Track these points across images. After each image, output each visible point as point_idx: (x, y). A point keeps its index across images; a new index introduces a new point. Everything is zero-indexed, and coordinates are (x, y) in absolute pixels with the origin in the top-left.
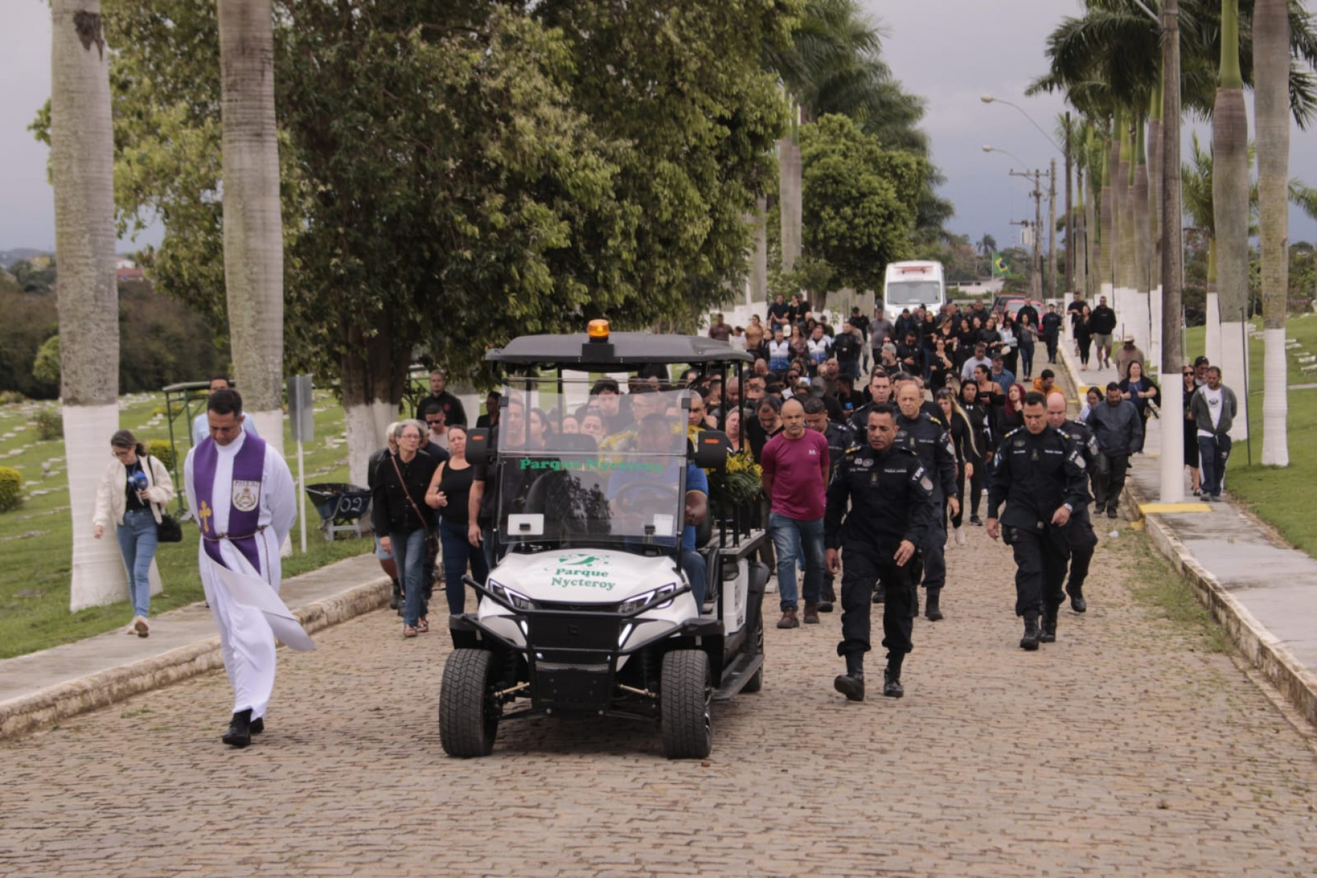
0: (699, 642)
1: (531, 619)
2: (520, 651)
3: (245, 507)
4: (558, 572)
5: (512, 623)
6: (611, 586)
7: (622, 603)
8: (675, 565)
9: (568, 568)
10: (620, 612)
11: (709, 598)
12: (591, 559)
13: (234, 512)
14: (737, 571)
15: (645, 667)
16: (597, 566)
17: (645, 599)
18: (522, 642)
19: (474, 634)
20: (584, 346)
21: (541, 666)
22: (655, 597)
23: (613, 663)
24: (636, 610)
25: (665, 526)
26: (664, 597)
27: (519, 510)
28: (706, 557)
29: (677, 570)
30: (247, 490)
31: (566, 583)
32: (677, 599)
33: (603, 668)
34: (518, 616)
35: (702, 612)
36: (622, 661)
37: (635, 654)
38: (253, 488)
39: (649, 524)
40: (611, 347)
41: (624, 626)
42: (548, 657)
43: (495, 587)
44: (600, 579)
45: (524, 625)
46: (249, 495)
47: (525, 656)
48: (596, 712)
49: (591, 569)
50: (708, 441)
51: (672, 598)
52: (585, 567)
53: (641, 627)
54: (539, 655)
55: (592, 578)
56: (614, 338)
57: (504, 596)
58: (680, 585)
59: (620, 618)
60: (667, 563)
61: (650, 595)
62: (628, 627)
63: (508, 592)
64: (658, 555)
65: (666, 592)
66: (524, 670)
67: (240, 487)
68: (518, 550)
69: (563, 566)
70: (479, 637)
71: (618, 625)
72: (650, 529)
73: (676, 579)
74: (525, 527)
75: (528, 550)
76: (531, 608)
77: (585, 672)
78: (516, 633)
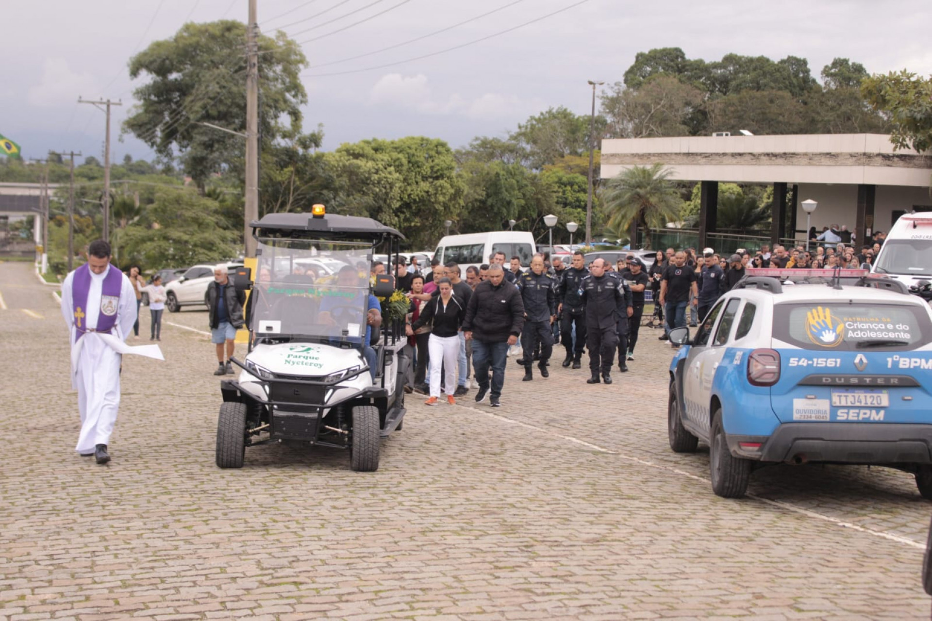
0: (372, 401)
1: (272, 384)
2: (263, 404)
3: (108, 313)
4: (289, 356)
5: (259, 387)
6: (321, 366)
7: (327, 376)
8: (359, 354)
9: (295, 354)
10: (325, 382)
11: (378, 375)
12: (309, 349)
13: (101, 315)
14: (391, 360)
15: (339, 416)
16: (312, 353)
17: (341, 375)
18: (265, 398)
19: (236, 392)
20: (310, 220)
21: (276, 413)
22: (347, 374)
23: (321, 413)
24: (335, 381)
25: (355, 331)
26: (352, 374)
27: (266, 318)
28: (377, 351)
29: (361, 358)
30: (110, 302)
31: (293, 363)
32: (360, 375)
33: (314, 415)
34: (263, 382)
35: (374, 384)
36: (326, 412)
37: (334, 408)
38: (114, 301)
39: (345, 329)
40: (326, 221)
41: (328, 390)
42: (281, 408)
43: (250, 365)
44: (314, 361)
45: (267, 388)
46: (110, 306)
47: (267, 407)
48: (309, 442)
49: (309, 355)
50: (382, 280)
51: (357, 374)
52: (305, 354)
53: (338, 391)
54: (275, 407)
55: (309, 361)
56: (327, 216)
57: (255, 370)
58: (363, 367)
59: (326, 386)
60: (355, 353)
61: (345, 372)
62: (331, 391)
63: (257, 367)
64: (349, 348)
65: (354, 371)
66: (266, 416)
67: (107, 300)
68: (264, 342)
69: (291, 352)
70: (239, 394)
71: (323, 390)
72: (346, 332)
73: (360, 363)
74: (269, 328)
75: (270, 343)
76: (271, 377)
77: (303, 418)
78: (261, 393)
